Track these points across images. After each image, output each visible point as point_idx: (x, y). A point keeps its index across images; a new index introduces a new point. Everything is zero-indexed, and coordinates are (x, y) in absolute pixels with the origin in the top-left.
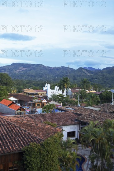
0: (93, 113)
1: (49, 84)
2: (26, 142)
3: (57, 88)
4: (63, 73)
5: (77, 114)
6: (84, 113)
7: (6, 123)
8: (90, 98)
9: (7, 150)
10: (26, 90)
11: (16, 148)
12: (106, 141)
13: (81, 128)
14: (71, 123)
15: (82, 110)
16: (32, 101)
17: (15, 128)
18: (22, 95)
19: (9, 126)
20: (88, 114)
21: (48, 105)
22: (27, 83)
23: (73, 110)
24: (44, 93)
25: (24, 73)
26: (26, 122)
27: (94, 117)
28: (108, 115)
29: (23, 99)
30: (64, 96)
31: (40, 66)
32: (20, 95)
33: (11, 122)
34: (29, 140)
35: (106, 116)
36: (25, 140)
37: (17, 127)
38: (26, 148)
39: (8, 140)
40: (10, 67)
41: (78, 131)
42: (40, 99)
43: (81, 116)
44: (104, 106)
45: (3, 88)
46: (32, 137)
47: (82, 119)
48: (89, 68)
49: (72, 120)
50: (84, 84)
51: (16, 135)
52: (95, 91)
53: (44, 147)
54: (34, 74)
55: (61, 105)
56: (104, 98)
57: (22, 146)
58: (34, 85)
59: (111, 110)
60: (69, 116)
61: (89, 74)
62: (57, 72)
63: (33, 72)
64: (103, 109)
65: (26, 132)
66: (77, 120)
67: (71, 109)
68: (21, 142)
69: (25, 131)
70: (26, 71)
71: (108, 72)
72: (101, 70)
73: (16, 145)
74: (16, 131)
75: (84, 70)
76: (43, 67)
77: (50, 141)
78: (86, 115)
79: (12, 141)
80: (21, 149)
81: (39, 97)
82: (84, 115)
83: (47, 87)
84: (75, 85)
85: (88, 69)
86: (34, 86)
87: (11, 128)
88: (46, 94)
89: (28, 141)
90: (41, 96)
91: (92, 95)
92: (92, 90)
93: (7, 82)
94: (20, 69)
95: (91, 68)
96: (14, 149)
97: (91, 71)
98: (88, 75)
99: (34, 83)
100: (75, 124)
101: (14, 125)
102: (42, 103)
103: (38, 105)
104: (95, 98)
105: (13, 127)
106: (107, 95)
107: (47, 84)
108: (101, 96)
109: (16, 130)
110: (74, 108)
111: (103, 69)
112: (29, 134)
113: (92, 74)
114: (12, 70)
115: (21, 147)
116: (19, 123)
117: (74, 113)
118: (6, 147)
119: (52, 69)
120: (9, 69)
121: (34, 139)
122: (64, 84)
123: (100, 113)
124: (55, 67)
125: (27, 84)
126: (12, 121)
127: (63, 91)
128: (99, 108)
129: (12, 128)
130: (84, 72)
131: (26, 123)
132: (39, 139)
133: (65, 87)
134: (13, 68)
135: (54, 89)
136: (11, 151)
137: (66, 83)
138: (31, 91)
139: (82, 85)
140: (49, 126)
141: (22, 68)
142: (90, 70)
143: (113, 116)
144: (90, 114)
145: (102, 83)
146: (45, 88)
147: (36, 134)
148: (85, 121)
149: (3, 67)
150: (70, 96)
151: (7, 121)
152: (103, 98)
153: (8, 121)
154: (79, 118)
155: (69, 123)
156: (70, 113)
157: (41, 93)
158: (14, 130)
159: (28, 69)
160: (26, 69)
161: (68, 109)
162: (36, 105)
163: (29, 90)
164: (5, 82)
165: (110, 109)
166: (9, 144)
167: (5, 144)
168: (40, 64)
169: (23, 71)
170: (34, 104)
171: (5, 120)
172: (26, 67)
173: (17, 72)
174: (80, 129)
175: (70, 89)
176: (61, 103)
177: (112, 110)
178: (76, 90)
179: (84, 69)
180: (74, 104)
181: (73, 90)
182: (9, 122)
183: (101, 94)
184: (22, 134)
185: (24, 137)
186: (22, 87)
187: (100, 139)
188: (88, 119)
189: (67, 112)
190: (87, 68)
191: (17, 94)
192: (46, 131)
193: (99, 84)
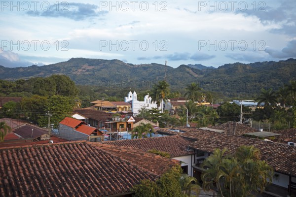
0: (214, 138)
1: (135, 93)
2: (134, 180)
3: (147, 98)
4: (154, 73)
5: (190, 138)
6: (201, 137)
7: (96, 151)
8: (203, 114)
9: (109, 192)
10: (98, 103)
11: (120, 188)
12: (242, 178)
13: (196, 160)
14: (181, 153)
15: (197, 133)
16: (112, 120)
17: (112, 160)
18: (91, 110)
19: (102, 156)
20: (208, 139)
21: (140, 126)
22: (96, 91)
23: (183, 133)
24: (127, 107)
25: (91, 74)
26: (126, 150)
27: (217, 143)
28: (239, 140)
29: (94, 117)
30: (161, 112)
31: (116, 62)
32: (89, 110)
33: (104, 151)
34: (138, 177)
35: (236, 142)
36: (131, 177)
37: (116, 157)
38: (136, 188)
39: (107, 177)
40: (67, 65)
41: (192, 166)
42: (124, 117)
43: (196, 142)
44: (228, 126)
45: (64, 99)
46: (140, 171)
47: (198, 146)
48: (196, 65)
49: (182, 149)
50: (193, 91)
51: (115, 170)
52: (209, 104)
53: (162, 187)
54: (106, 76)
55: (158, 126)
56: (224, 114)
57: (130, 186)
58: (107, 93)
59: (239, 133)
60: (176, 142)
61: (196, 76)
62: (145, 73)
63: (105, 73)
64: (228, 131)
65: (130, 165)
66: (190, 148)
67: (179, 131)
68: (127, 179)
69: (128, 164)
70: (93, 71)
71: (227, 72)
72: (215, 69)
73: (121, 184)
74: (114, 164)
75: (188, 69)
76: (121, 64)
77: (170, 178)
78: (204, 140)
79: (113, 178)
80: (128, 189)
81: (122, 113)
82: (201, 141)
83: (132, 97)
84: (178, 93)
85: (195, 67)
86: (107, 96)
87: (105, 159)
88: (130, 109)
89: (136, 177)
90: (127, 112)
91: (207, 110)
92: (203, 102)
93: (69, 89)
94: (82, 68)
95: (200, 65)
96: (118, 189)
97: (199, 71)
98: (196, 78)
99: (107, 90)
100: (187, 155)
101: (110, 155)
102: (127, 123)
103: (122, 126)
104: (211, 114)
105: (109, 158)
106: (230, 109)
107: (130, 93)
108: (219, 110)
109: (114, 162)
110: (184, 130)
111: (220, 67)
112: (135, 167)
113: (202, 76)
114: (71, 69)
115: (128, 187)
116: (115, 151)
117: (184, 138)
118: (107, 187)
119: (136, 68)
120: (66, 69)
121: (145, 175)
122: (161, 91)
123: (226, 137)
124: (142, 65)
125: (97, 93)
126: (105, 149)
127: (158, 104)
128: (221, 129)
129: (108, 160)
130: (188, 73)
131: (126, 152)
132: (151, 174)
133: (161, 97)
134: (72, 67)
135: (143, 100)
136: (114, 193)
137: (163, 91)
138: (107, 104)
139: (188, 94)
140: (159, 156)
141: (86, 66)
142: (198, 69)
143: (246, 140)
144: (211, 139)
145: (217, 90)
146: (128, 100)
147: (145, 167)
148: (203, 149)
149: (55, 64)
150: (169, 112)
151: (97, 150)
152: (222, 113)
153: (99, 148)
154: (193, 145)
155: (178, 153)
156: (178, 137)
157: (122, 107)
158: (112, 162)
159: (97, 67)
160: (93, 69)
161: (174, 131)
162: (118, 127)
163: (103, 102)
164: (66, 90)
165: (238, 131)
166: (109, 183)
167: (103, 182)
168: (116, 60)
169: (88, 71)
170: (115, 124)
171: (94, 147)
172: (93, 65)
173: (79, 74)
174: (194, 163)
175: (169, 100)
176: (158, 123)
177: (241, 132)
178: (178, 101)
179: (188, 67)
180: (178, 125)
181: (173, 102)
182: (100, 150)
183: (219, 108)
184: (125, 168)
185: (128, 172)
186: (88, 97)
187: (233, 176)
188: (207, 147)
189: (173, 136)
190: (193, 65)
191: (83, 109)
192: (157, 164)
193: (213, 91)
